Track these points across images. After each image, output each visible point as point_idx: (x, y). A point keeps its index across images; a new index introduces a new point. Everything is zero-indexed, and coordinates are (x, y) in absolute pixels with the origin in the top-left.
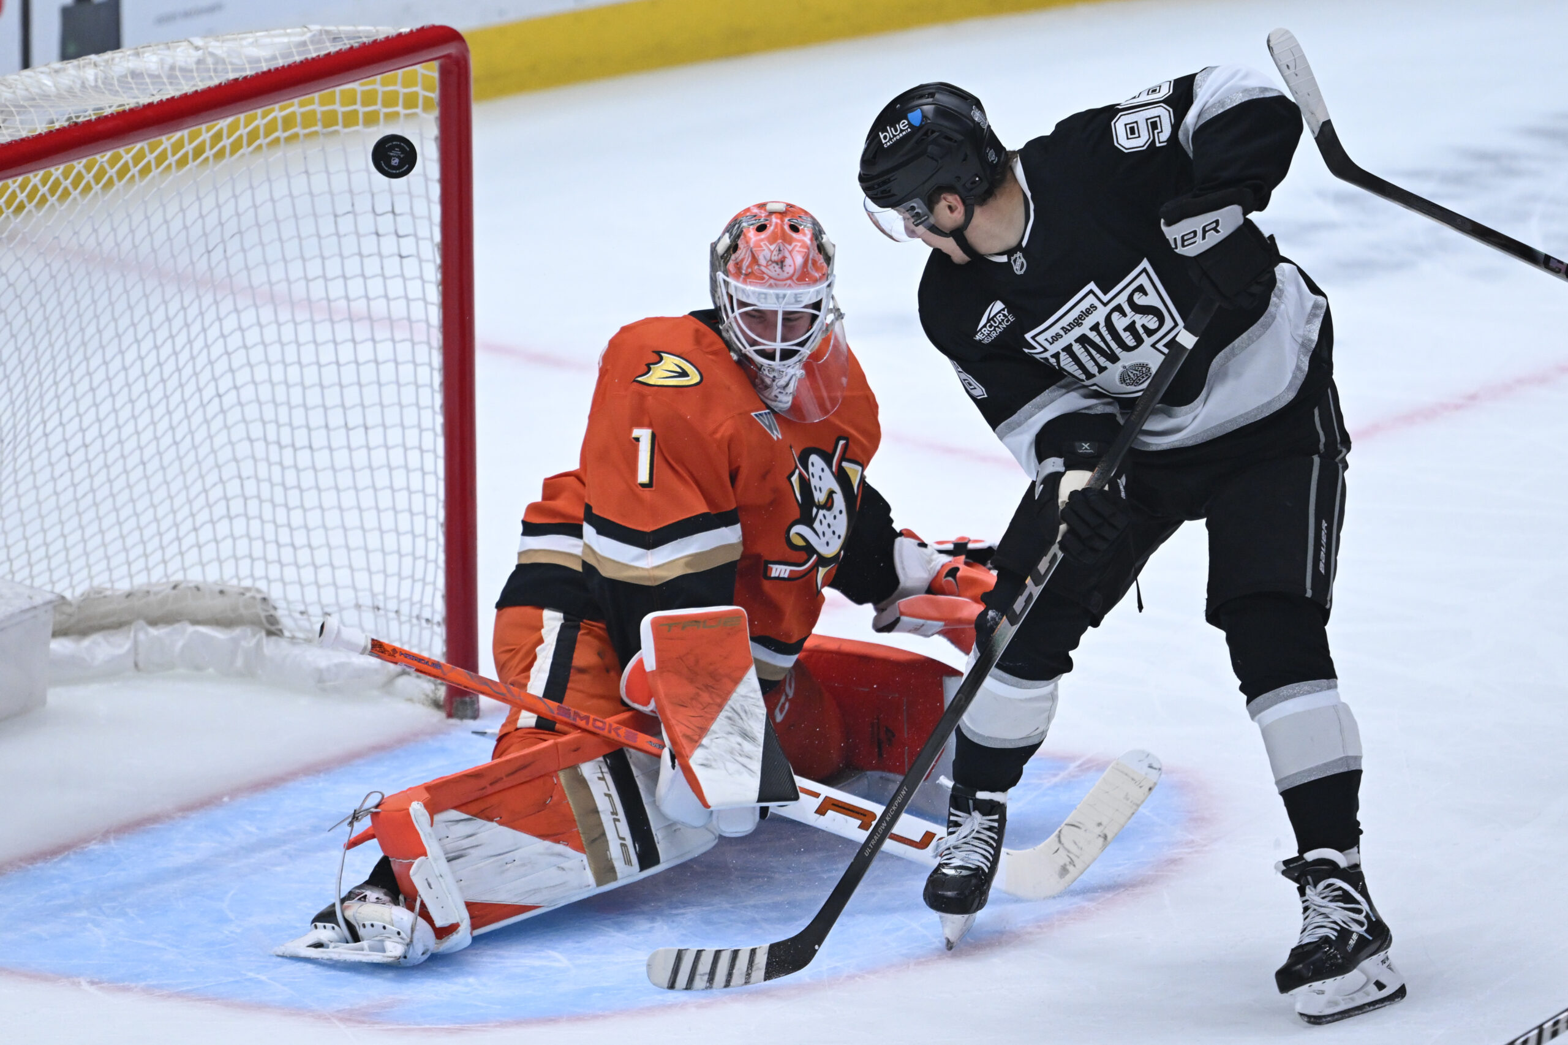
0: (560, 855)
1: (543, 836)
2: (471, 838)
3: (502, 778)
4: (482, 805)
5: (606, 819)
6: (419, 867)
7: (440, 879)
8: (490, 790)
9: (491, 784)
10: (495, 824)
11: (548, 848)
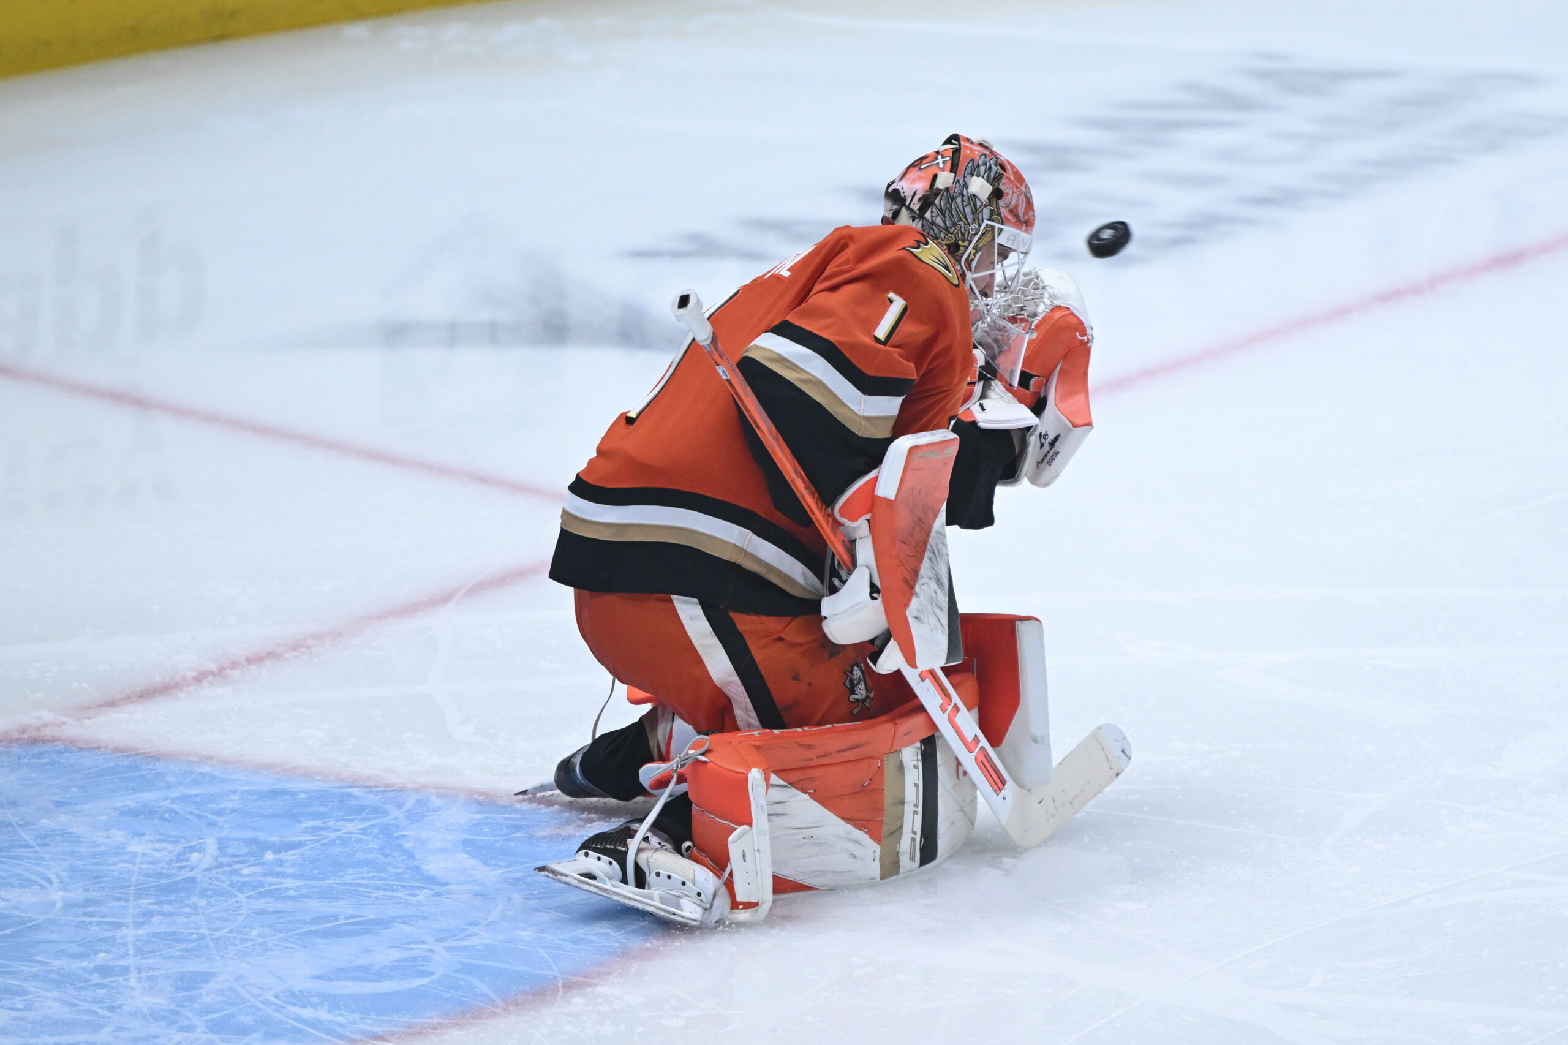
0: (857, 842)
1: (847, 820)
2: (778, 806)
3: (831, 753)
4: (800, 775)
5: (909, 809)
6: (740, 837)
7: (757, 853)
8: (816, 762)
9: (818, 757)
10: (806, 796)
11: (849, 833)
